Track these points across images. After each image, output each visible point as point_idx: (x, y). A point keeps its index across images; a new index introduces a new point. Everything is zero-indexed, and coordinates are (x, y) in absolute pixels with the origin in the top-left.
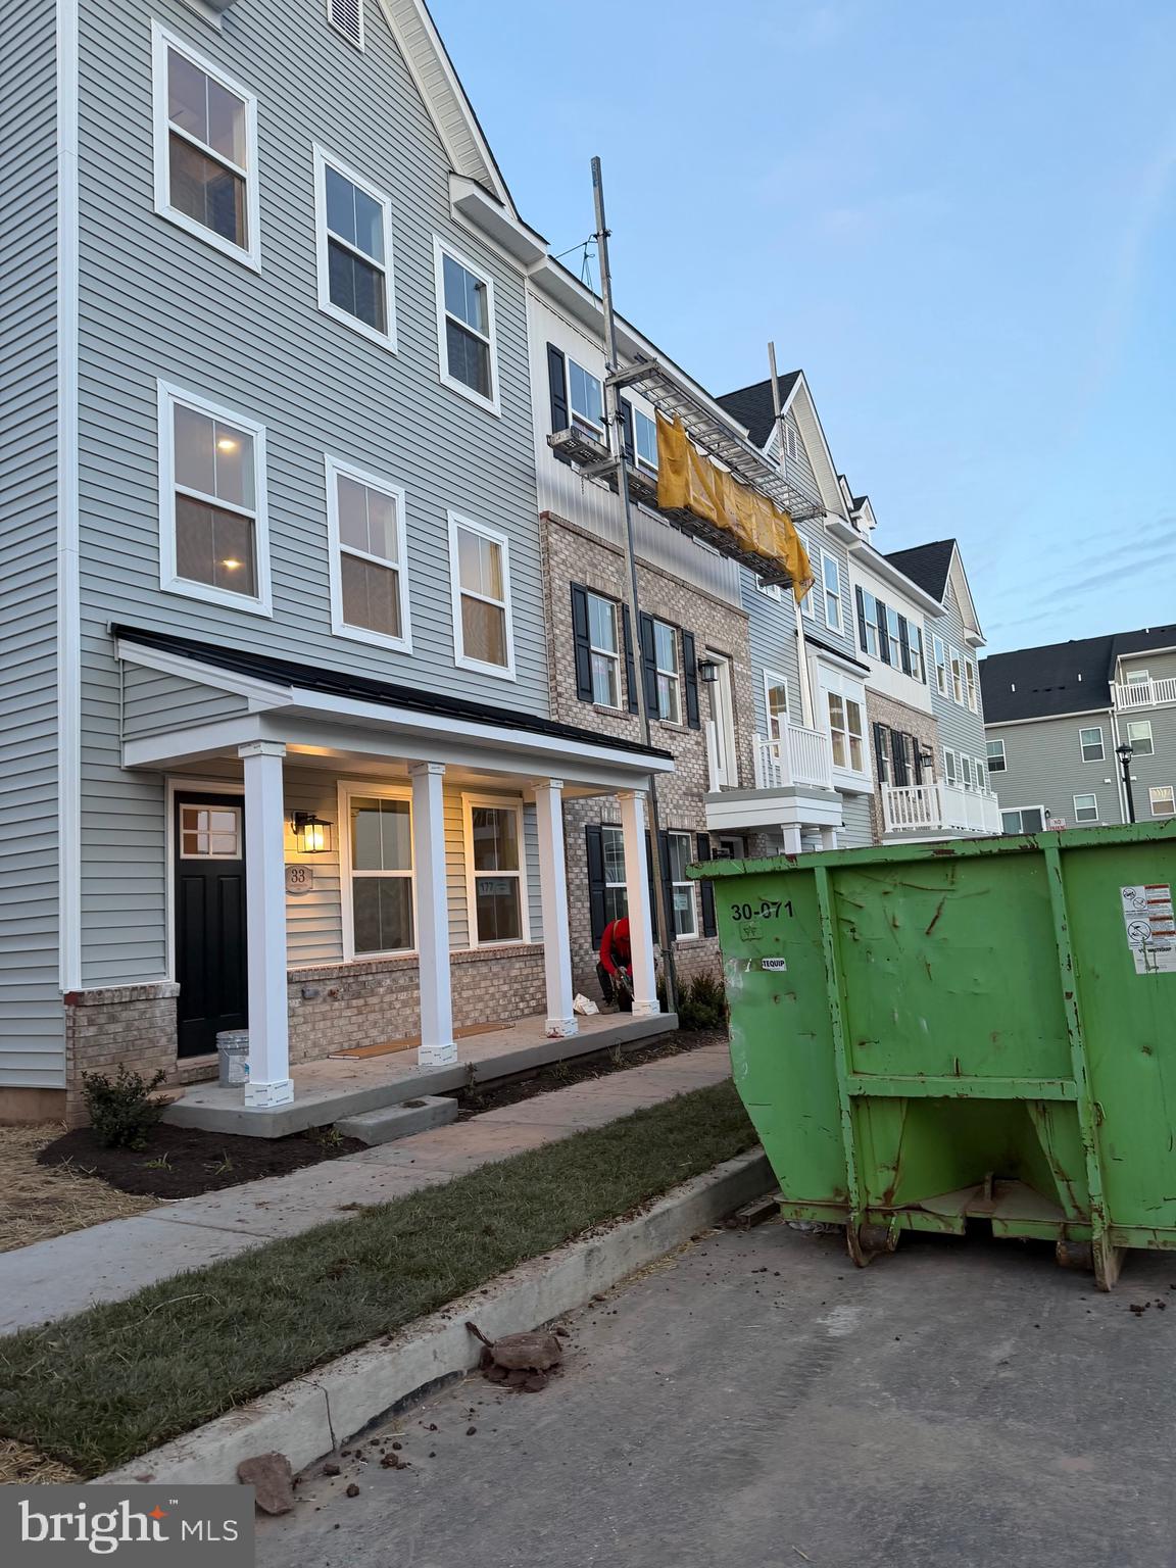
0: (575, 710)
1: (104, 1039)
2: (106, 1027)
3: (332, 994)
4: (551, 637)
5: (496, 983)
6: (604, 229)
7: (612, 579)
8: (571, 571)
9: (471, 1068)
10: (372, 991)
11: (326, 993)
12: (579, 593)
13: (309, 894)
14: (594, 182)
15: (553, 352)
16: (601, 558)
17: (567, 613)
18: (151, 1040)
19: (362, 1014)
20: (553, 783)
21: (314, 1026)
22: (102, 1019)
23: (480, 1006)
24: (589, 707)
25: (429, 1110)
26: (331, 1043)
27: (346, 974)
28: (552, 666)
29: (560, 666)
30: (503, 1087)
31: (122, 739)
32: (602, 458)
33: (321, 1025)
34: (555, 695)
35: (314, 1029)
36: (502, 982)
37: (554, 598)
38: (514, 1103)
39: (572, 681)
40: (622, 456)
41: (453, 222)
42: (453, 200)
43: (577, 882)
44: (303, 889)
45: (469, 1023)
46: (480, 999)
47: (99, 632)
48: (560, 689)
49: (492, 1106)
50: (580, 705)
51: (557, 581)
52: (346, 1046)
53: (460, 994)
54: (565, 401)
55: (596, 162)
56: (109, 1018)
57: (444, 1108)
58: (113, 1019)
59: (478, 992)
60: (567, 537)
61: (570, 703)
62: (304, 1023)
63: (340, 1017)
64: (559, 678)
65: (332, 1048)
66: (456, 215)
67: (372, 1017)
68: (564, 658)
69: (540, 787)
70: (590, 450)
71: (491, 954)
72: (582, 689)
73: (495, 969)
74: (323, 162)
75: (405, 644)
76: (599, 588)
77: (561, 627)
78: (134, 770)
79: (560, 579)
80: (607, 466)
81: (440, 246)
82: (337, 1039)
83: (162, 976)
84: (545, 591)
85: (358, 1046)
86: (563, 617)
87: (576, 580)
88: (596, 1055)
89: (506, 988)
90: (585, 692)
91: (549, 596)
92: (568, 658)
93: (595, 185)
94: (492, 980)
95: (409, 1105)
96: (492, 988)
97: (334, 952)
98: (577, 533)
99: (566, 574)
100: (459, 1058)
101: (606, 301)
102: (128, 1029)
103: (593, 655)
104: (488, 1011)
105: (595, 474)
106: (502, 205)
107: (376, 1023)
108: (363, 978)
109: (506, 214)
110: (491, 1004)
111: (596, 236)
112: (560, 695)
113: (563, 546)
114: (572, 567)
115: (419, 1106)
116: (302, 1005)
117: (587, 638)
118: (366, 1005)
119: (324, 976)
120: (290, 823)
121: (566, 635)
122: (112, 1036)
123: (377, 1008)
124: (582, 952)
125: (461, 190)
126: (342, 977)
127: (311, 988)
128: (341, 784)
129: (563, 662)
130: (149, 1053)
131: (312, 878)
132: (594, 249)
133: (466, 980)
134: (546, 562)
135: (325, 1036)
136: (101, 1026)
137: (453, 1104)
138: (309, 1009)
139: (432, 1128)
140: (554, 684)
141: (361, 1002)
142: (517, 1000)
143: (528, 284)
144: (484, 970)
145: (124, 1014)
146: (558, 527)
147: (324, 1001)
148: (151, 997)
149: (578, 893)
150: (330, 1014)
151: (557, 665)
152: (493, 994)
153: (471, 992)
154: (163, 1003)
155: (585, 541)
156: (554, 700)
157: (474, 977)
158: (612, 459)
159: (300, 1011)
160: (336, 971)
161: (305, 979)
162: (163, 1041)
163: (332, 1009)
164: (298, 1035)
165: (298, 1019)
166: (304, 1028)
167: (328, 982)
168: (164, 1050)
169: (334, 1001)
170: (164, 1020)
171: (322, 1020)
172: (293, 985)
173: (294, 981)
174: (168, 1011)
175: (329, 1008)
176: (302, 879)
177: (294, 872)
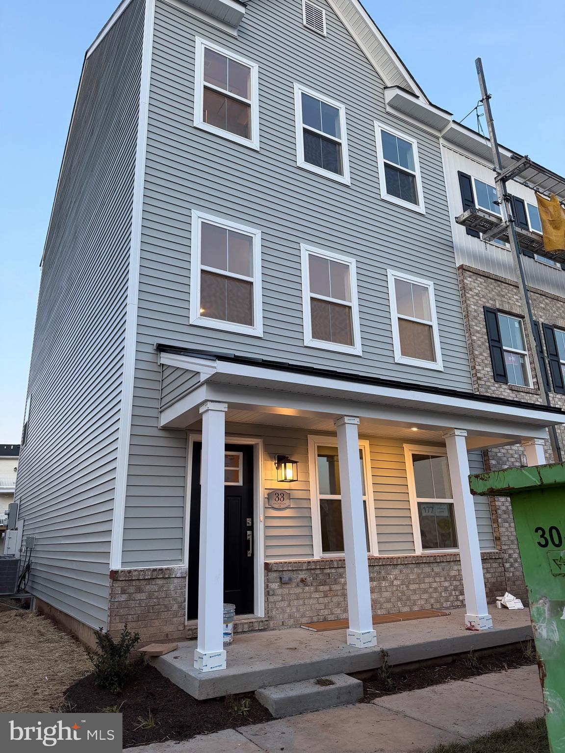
0: (493, 388)
1: (132, 604)
2: (134, 595)
3: (302, 581)
4: (470, 341)
5: (438, 579)
6: (486, 95)
7: (518, 304)
8: (484, 300)
9: (384, 654)
10: (335, 580)
11: (299, 580)
12: (491, 315)
13: (288, 510)
14: (478, 72)
15: (462, 175)
16: (507, 291)
17: (482, 326)
18: (166, 606)
19: (327, 597)
20: (457, 432)
21: (290, 602)
22: (132, 590)
23: (425, 596)
24: (504, 386)
25: (333, 690)
26: (303, 616)
27: (313, 567)
28: (472, 360)
29: (478, 360)
30: (416, 670)
31: (160, 410)
32: (497, 225)
33: (296, 602)
34: (475, 379)
35: (289, 605)
36: (443, 579)
37: (471, 317)
38: (419, 688)
39: (489, 369)
40: (511, 221)
41: (388, 113)
42: (387, 101)
43: (504, 508)
44: (283, 506)
45: (416, 608)
46: (425, 591)
47: (151, 349)
48: (479, 375)
49: (399, 689)
50: (496, 385)
51: (473, 307)
52: (315, 619)
53: (407, 587)
54: (473, 202)
55: (479, 61)
56: (136, 590)
57: (349, 689)
58: (139, 590)
59: (423, 586)
60: (479, 279)
61: (488, 384)
62: (282, 600)
63: (310, 598)
64: (477, 367)
65: (304, 620)
66: (389, 109)
67: (335, 599)
68: (481, 354)
69: (448, 435)
70: (487, 221)
71: (432, 558)
72: (498, 375)
73: (437, 569)
74: (300, 92)
75: (357, 350)
76: (506, 308)
77: (478, 335)
78: (165, 428)
79: (475, 305)
80: (500, 229)
81: (378, 127)
82: (308, 614)
83: (179, 562)
84: (464, 313)
85: (325, 620)
86: (478, 329)
87: (488, 305)
88: (510, 647)
89: (447, 584)
90: (501, 376)
91: (467, 316)
92: (485, 355)
93: (478, 74)
94: (434, 578)
95: (320, 683)
96: (435, 584)
97: (306, 551)
98: (487, 276)
99: (480, 302)
100: (378, 643)
101: (492, 140)
102: (150, 597)
103: (505, 353)
104: (432, 601)
105: (494, 236)
106: (417, 97)
107: (339, 604)
108: (328, 571)
109: (421, 102)
110: (435, 595)
111: (481, 101)
112: (479, 379)
113: (476, 285)
114: (483, 297)
115: (327, 685)
116: (281, 587)
117: (499, 341)
118: (330, 590)
119: (297, 568)
120: (274, 462)
121: (483, 340)
122: (138, 602)
123: (339, 593)
124: (512, 560)
125: (390, 95)
126: (311, 569)
127: (286, 576)
128: (311, 438)
129: (481, 357)
130: (164, 615)
131: (290, 499)
132: (482, 110)
133: (412, 577)
134: (463, 295)
135: (298, 610)
136: (130, 594)
137: (358, 685)
138: (286, 591)
139: (337, 705)
140: (474, 372)
141: (327, 588)
142: (457, 593)
143: (441, 141)
144: (427, 569)
145: (148, 587)
146: (471, 274)
147: (298, 585)
148: (167, 576)
149: (505, 516)
150: (302, 595)
151: (476, 359)
152: (435, 589)
153: (417, 586)
154: (176, 581)
155: (493, 281)
156: (476, 382)
157: (419, 575)
158: (503, 224)
159: (279, 592)
160: (305, 564)
161: (281, 569)
162: (175, 607)
163: (303, 592)
164: (277, 609)
165: (277, 597)
166: (282, 604)
167: (300, 572)
168: (175, 613)
169: (305, 586)
170: (176, 593)
171: (296, 600)
172: (273, 572)
173: (273, 570)
174: (180, 586)
175: (301, 591)
176: (282, 499)
177: (277, 494)
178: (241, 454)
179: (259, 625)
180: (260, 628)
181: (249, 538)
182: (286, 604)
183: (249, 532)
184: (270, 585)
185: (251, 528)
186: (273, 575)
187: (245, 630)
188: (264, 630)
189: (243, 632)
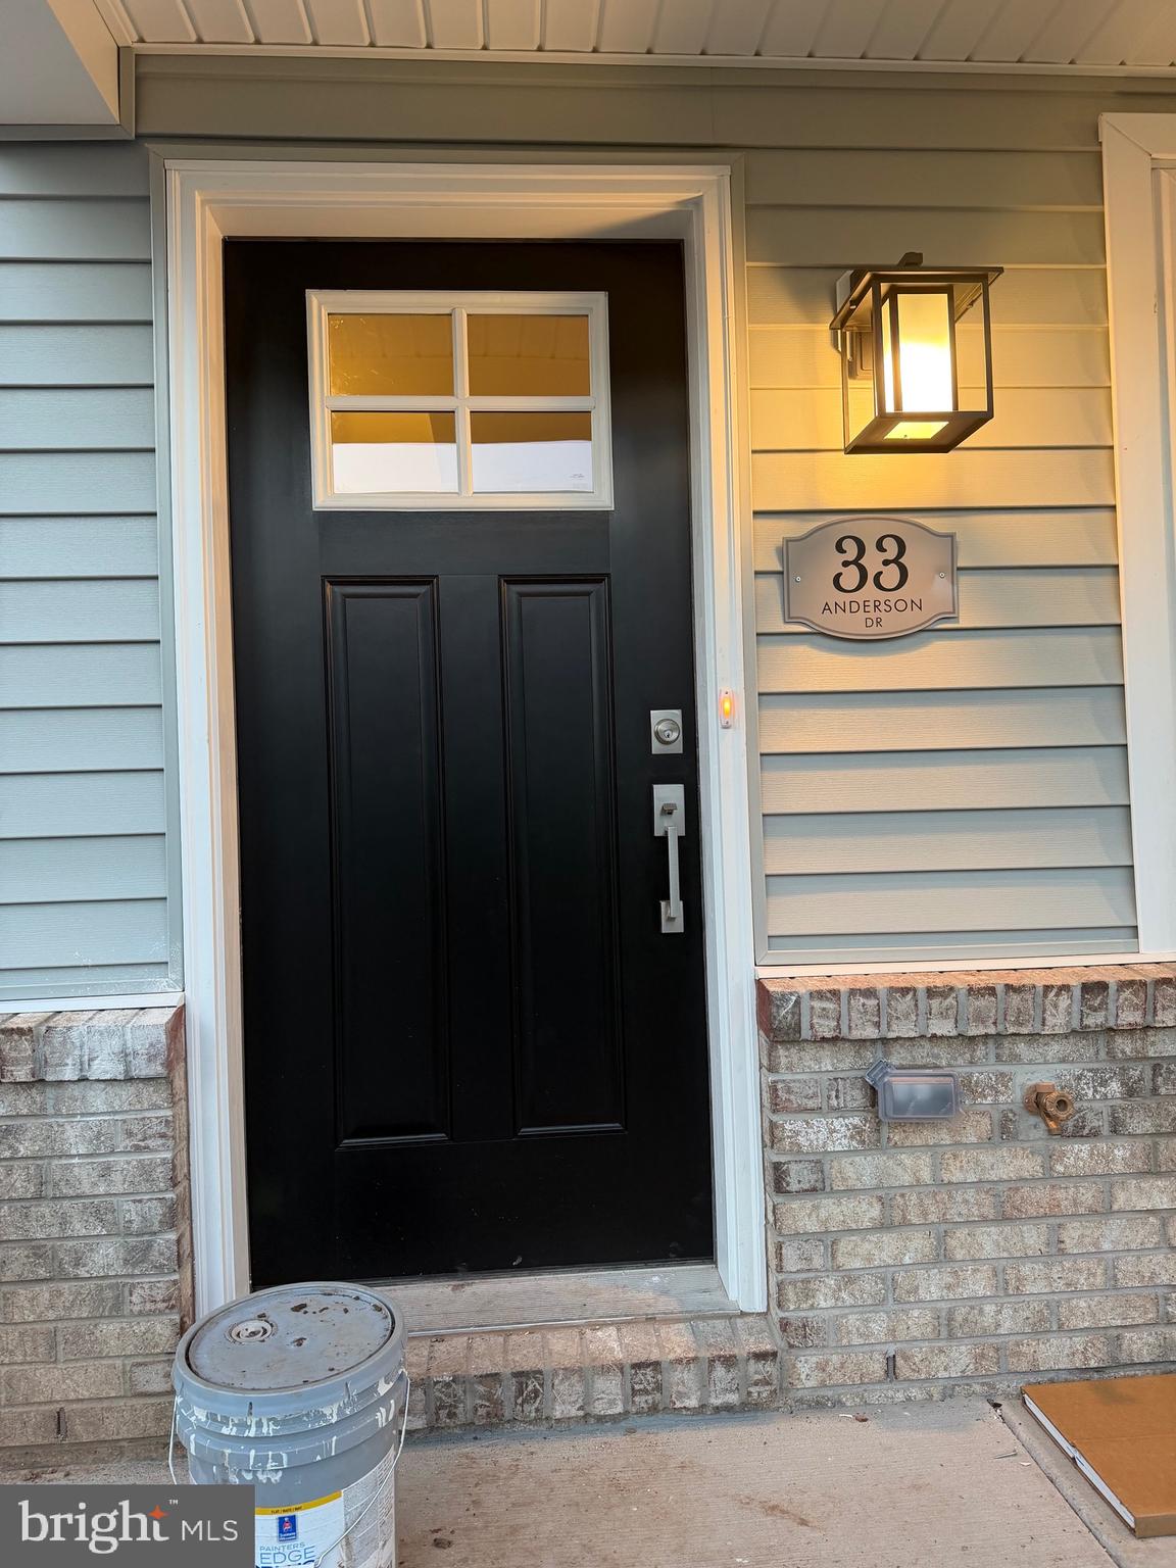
3: (1037, 1103)
11: (1014, 1096)
13: (937, 645)
18: (39, 1251)
21: (942, 1239)
26: (1045, 1326)
27: (1130, 1017)
33: (989, 1240)
35: (941, 1256)
44: (898, 624)
52: (1139, 1346)
62: (884, 1226)
63: (1104, 1212)
65: (1055, 1350)
82: (1086, 1311)
83: (151, 976)
116: (871, 1143)
119: (994, 1021)
126: (1111, 1031)
127: (913, 1076)
130: (31, 1304)
131: (954, 571)
135: (1006, 1287)
138: (909, 1165)
147: (1005, 1131)
148: (23, 1072)
150: (1037, 1196)
154: (88, 1100)
159: (863, 1169)
160: (1064, 1001)
161: (871, 1032)
162: (106, 1256)
163: (1048, 1176)
164: (849, 1279)
165: (848, 1206)
166: (886, 1249)
167: (1021, 1048)
168: (108, 1294)
169: (1061, 1134)
170: (106, 1171)
171: (995, 1221)
172: (810, 1052)
173: (806, 1033)
174: (130, 1134)
175: (1031, 1166)
176: (891, 576)
177: (846, 544)
178: (595, 305)
179: (705, 1384)
180: (716, 1401)
181: (670, 827)
182: (918, 1245)
183: (668, 794)
184: (790, 1124)
185: (685, 768)
186: (811, 1068)
187: (599, 1408)
188: (746, 1409)
189: (590, 1421)
